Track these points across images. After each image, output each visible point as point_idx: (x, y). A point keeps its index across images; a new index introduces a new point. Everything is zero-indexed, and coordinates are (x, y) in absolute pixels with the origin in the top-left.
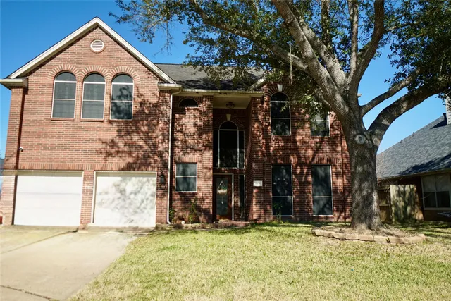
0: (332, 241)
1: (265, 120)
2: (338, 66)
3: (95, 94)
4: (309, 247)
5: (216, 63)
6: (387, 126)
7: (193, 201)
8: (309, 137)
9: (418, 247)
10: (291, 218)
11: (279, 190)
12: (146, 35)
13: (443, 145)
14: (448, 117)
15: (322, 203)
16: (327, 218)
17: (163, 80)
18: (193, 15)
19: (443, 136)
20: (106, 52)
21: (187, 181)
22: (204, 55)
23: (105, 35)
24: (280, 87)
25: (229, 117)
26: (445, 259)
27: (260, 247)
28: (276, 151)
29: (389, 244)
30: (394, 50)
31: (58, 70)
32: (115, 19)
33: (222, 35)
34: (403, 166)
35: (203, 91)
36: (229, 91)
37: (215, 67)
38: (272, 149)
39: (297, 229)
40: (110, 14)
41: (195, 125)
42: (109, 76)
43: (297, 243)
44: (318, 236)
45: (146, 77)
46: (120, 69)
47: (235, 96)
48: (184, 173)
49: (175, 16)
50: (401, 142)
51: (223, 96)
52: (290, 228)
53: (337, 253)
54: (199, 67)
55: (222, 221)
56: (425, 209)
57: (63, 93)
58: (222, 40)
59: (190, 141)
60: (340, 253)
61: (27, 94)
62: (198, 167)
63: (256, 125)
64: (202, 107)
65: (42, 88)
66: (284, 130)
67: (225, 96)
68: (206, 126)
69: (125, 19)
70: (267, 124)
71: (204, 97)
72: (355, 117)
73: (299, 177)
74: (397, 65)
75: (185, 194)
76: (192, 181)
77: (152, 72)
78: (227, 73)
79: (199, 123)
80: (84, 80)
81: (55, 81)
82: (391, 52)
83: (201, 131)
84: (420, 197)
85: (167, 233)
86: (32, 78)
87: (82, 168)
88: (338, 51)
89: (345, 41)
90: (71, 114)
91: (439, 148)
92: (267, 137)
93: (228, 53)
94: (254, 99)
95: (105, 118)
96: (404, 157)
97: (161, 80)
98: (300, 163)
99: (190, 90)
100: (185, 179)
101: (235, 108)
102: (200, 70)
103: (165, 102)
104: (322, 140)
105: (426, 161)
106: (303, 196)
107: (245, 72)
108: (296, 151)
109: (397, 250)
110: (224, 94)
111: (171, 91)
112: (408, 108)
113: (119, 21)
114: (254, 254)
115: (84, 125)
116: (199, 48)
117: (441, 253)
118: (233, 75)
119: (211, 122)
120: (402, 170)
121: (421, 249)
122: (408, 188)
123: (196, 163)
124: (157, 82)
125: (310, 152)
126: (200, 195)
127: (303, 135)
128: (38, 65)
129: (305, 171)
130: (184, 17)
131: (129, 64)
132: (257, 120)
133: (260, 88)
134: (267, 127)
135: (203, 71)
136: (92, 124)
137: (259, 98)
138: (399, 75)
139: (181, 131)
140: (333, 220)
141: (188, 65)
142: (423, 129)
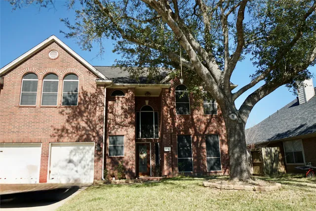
0: (215, 191)
1: (171, 104)
2: (217, 66)
3: (51, 88)
4: (197, 196)
5: (136, 65)
6: (252, 107)
7: (120, 163)
8: (203, 115)
9: (275, 194)
10: (191, 173)
11: (182, 154)
12: (86, 46)
13: (297, 118)
14: (300, 100)
15: (212, 162)
16: (216, 173)
17: (99, 78)
18: (115, 32)
19: (297, 112)
20: (60, 59)
21: (116, 149)
22: (127, 60)
23: (59, 47)
24: (181, 81)
25: (147, 102)
26: (293, 202)
27: (162, 197)
28: (179, 125)
29: (255, 192)
30: (254, 55)
31: (25, 71)
32: (64, 35)
33: (140, 46)
34: (271, 135)
35: (128, 84)
36: (146, 85)
37: (135, 68)
38: (176, 124)
39: (194, 182)
40: (61, 32)
41: (122, 108)
42: (61, 75)
43: (190, 193)
44: (206, 187)
45: (88, 76)
46: (69, 70)
47: (150, 88)
48: (114, 143)
49: (103, 34)
50: (270, 117)
51: (142, 88)
52: (189, 181)
53: (217, 200)
54: (124, 68)
55: (141, 177)
56: (287, 164)
57: (28, 88)
58: (139, 50)
59: (118, 120)
60: (218, 200)
61: (2, 89)
62: (125, 138)
63: (165, 108)
64: (127, 96)
65: (14, 85)
66: (185, 111)
67: (144, 88)
68: (130, 109)
69: (71, 35)
70: (172, 107)
71: (129, 88)
72: (229, 101)
73: (196, 144)
74: (257, 65)
75: (115, 158)
76: (120, 148)
77: (92, 72)
78: (143, 72)
79: (125, 107)
80: (43, 78)
81: (23, 80)
82: (252, 56)
83: (126, 112)
84: (283, 155)
85: (99, 188)
86: (7, 77)
87: (41, 141)
88: (216, 56)
89: (220, 50)
90: (34, 102)
91: (294, 121)
92: (173, 116)
93: (144, 58)
94: (163, 89)
95: (58, 105)
96: (271, 128)
97: (98, 77)
98: (196, 134)
99: (118, 84)
100: (115, 147)
101: (151, 96)
102: (125, 70)
103: (101, 93)
104: (212, 117)
105: (286, 130)
106: (199, 157)
107: (156, 71)
108: (193, 125)
109: (260, 196)
110: (143, 86)
111: (105, 85)
112: (265, 95)
113: (67, 37)
114: (156, 202)
115: (43, 110)
116: (124, 55)
117: (291, 197)
118: (148, 73)
119: (134, 106)
120: (270, 137)
121: (278, 194)
122: (273, 150)
123: (123, 136)
124: (95, 78)
125: (203, 126)
126: (126, 158)
127: (198, 114)
128: (11, 68)
129: (200, 139)
130: (109, 34)
131: (76, 67)
132: (166, 105)
133: (167, 82)
134: (173, 109)
135: (127, 71)
136: (48, 109)
137: (167, 89)
138: (259, 72)
139: (112, 112)
140: (221, 174)
141: (116, 67)
142: (284, 108)
